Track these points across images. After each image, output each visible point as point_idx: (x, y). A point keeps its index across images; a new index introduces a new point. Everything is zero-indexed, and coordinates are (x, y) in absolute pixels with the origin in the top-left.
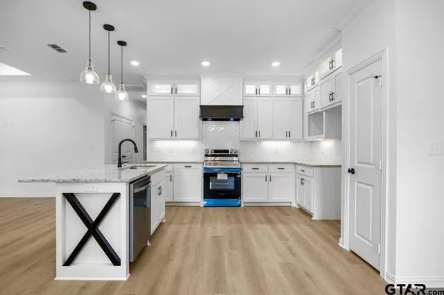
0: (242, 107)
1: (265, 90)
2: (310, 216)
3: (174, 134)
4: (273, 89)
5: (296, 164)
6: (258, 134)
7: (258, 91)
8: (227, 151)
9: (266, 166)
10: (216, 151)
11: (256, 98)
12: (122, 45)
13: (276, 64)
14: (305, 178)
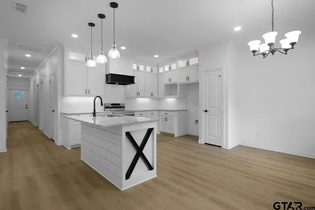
0: (133, 77)
1: (141, 68)
2: (173, 135)
3: (88, 92)
4: (145, 68)
5: (159, 111)
6: (138, 94)
7: (138, 68)
8: (119, 104)
9: (145, 113)
10: (112, 104)
11: (137, 72)
12: (92, 26)
13: (156, 56)
14: (168, 117)
